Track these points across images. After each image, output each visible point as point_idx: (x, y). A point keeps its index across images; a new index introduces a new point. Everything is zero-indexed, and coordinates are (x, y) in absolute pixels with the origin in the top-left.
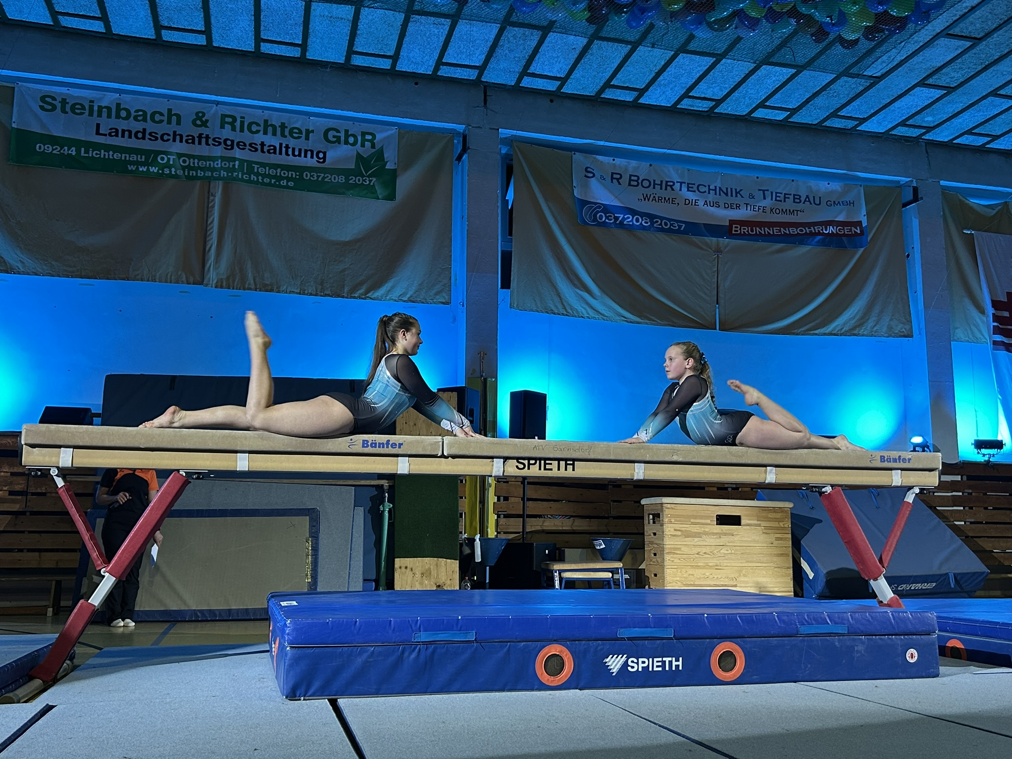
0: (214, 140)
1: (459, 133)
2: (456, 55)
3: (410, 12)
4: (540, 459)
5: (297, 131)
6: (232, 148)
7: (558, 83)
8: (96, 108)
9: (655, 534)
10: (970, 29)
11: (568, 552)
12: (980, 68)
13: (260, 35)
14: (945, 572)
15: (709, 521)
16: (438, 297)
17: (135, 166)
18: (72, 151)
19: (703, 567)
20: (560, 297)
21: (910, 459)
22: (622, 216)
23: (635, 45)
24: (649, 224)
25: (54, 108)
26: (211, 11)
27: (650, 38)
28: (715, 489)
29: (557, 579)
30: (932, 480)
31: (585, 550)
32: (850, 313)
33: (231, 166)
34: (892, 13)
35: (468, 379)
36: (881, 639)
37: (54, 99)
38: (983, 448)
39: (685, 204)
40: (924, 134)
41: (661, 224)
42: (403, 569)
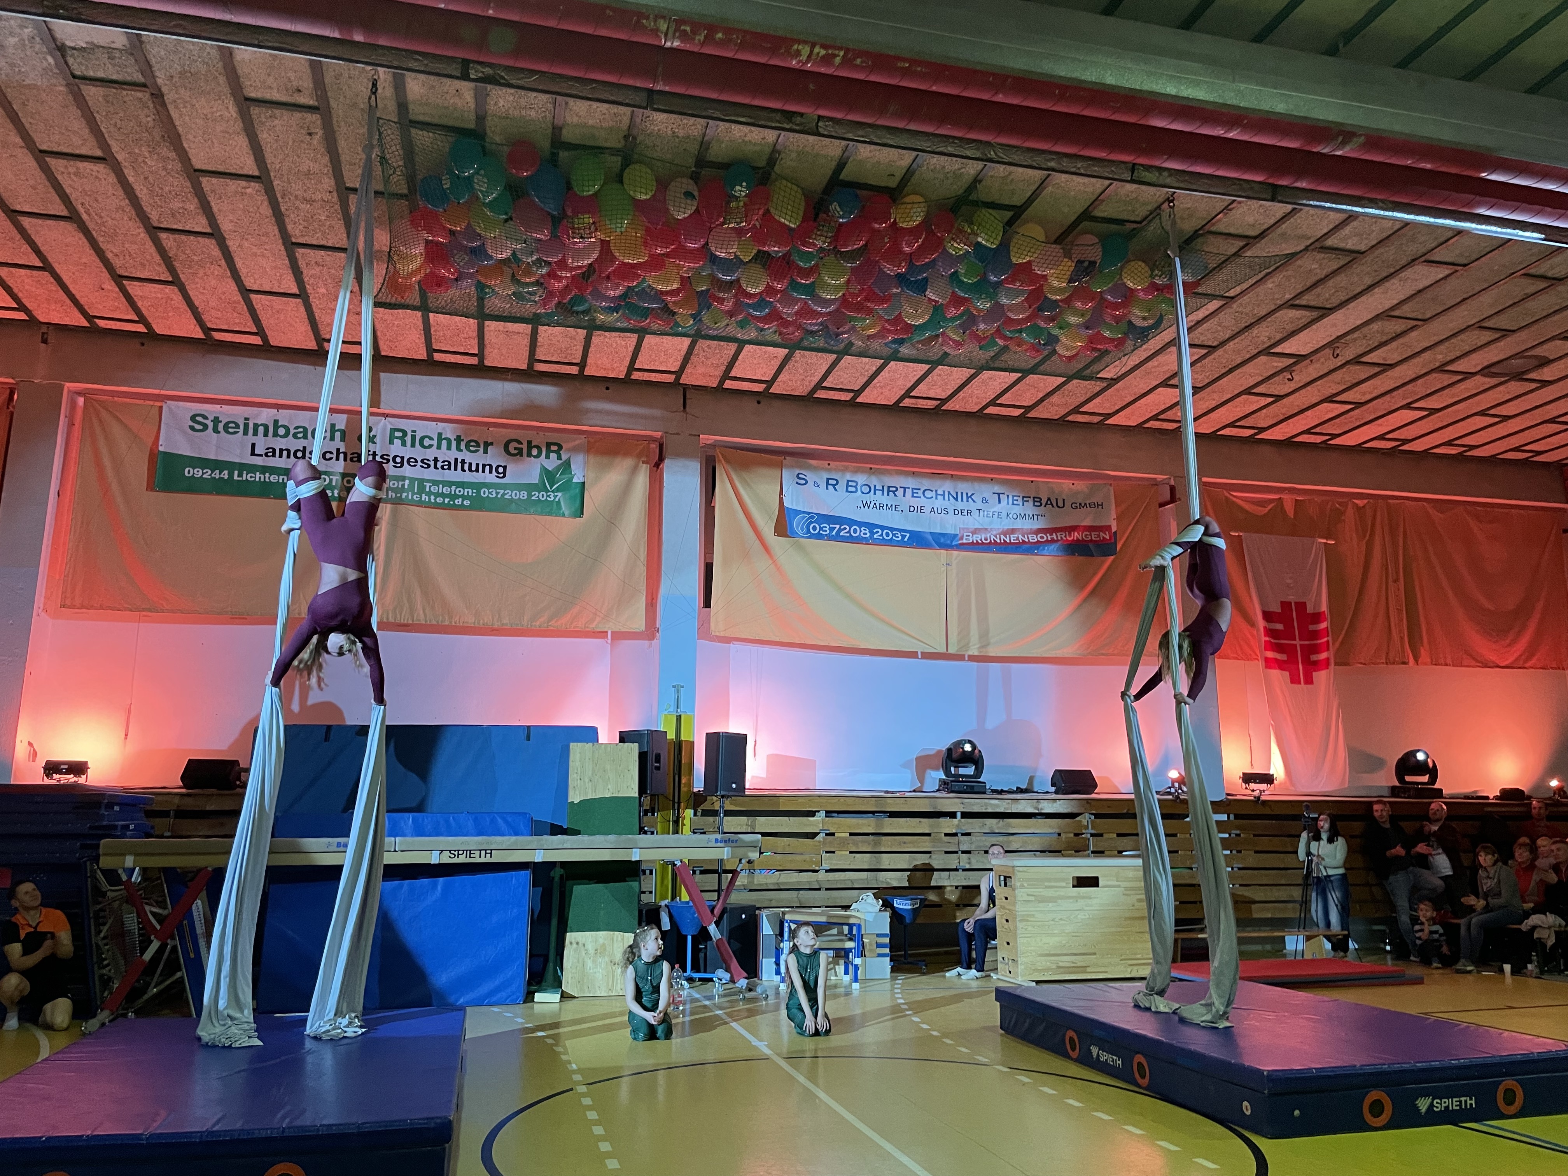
1: (655, 440)
2: (648, 363)
6: (402, 466)
7: (765, 385)
8: (251, 426)
13: (431, 346)
16: (629, 623)
18: (224, 474)
22: (838, 527)
23: (840, 355)
24: (868, 535)
25: (206, 427)
26: (376, 326)
33: (400, 486)
37: (206, 418)
38: (1252, 783)
39: (910, 511)
41: (882, 535)
42: (575, 945)
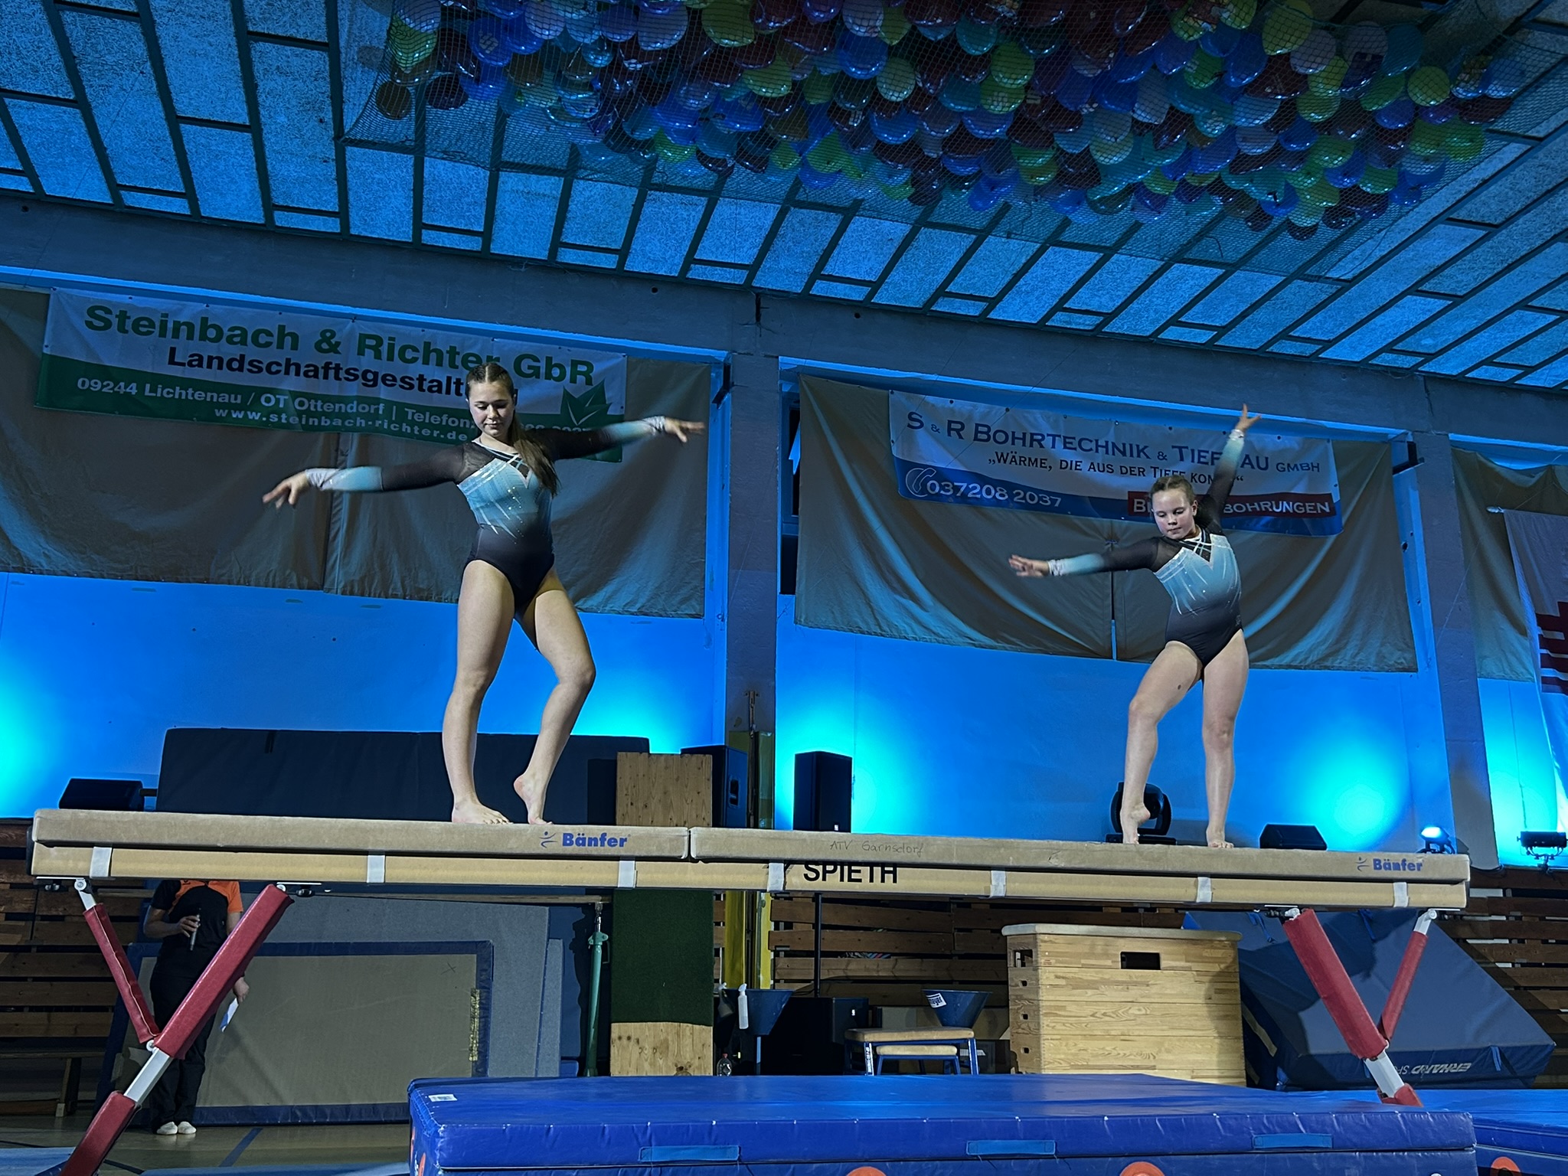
0: (347, 372)
1: (719, 363)
2: (714, 250)
3: (646, 186)
4: (842, 864)
5: (475, 359)
6: (375, 385)
7: (867, 289)
8: (170, 325)
9: (1024, 983)
10: (1483, 210)
11: (887, 1013)
12: (1500, 268)
13: (421, 219)
14: (1486, 1045)
15: (1109, 963)
16: (683, 606)
17: (226, 411)
18: (131, 389)
19: (1101, 1038)
20: (871, 607)
21: (1420, 865)
22: (965, 485)
23: (982, 235)
24: (1007, 497)
25: (108, 325)
26: (349, 184)
27: (1005, 223)
28: (1119, 910)
29: (870, 1057)
30: (1456, 898)
31: (914, 1009)
32: (1319, 632)
33: (372, 411)
34: (1364, 188)
35: (729, 734)
36: (1383, 1156)
37: (109, 312)
38: (1535, 846)
39: (1061, 468)
40: (1421, 364)
41: (1024, 498)
42: (624, 1041)
